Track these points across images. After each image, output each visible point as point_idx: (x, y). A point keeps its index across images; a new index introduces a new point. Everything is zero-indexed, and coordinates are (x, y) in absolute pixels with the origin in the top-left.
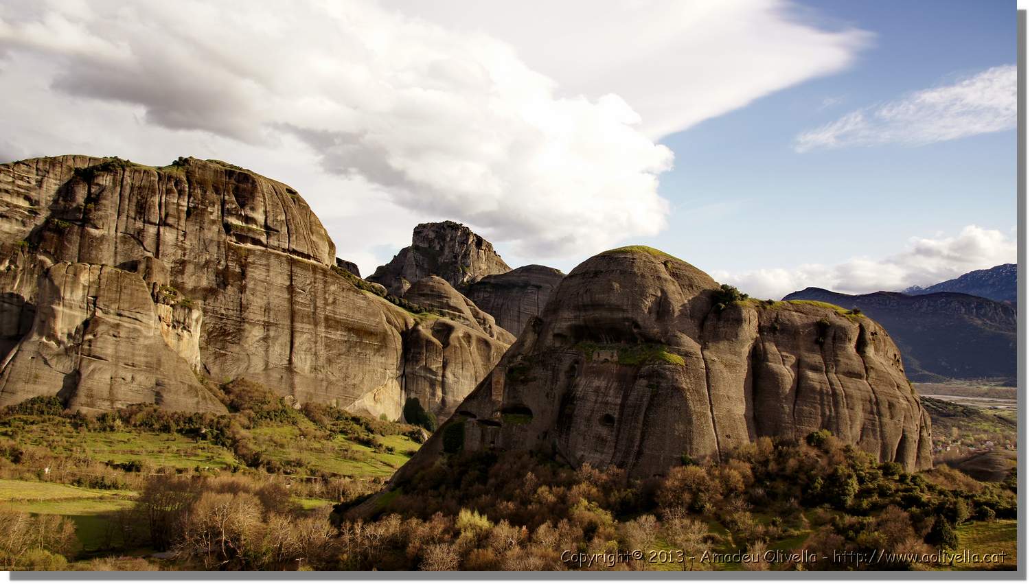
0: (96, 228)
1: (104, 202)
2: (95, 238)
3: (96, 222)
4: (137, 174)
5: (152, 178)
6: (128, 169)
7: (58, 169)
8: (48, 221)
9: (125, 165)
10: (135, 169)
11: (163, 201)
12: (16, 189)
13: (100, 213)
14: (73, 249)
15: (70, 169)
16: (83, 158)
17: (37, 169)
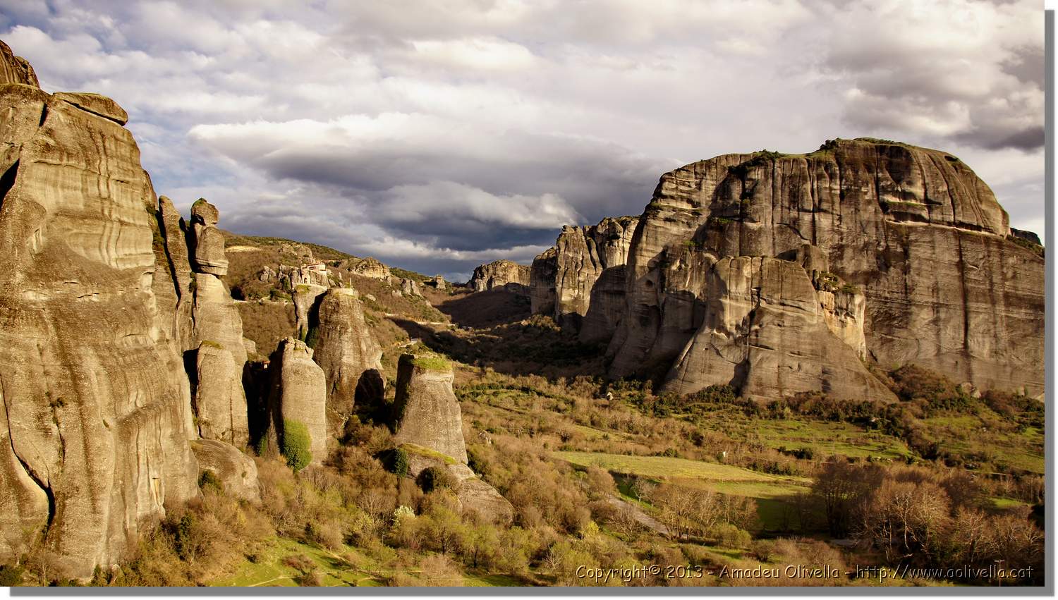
0: (754, 222)
1: (758, 195)
2: (753, 231)
3: (753, 216)
4: (786, 164)
5: (802, 166)
6: (777, 160)
7: (714, 170)
8: (709, 220)
9: (773, 157)
10: (784, 159)
11: (815, 187)
12: (679, 194)
13: (755, 207)
14: (734, 244)
15: (724, 169)
16: (734, 156)
17: (696, 173)
